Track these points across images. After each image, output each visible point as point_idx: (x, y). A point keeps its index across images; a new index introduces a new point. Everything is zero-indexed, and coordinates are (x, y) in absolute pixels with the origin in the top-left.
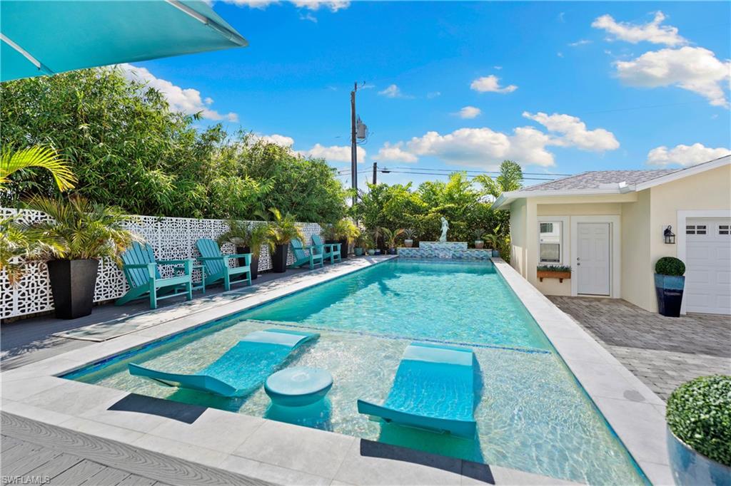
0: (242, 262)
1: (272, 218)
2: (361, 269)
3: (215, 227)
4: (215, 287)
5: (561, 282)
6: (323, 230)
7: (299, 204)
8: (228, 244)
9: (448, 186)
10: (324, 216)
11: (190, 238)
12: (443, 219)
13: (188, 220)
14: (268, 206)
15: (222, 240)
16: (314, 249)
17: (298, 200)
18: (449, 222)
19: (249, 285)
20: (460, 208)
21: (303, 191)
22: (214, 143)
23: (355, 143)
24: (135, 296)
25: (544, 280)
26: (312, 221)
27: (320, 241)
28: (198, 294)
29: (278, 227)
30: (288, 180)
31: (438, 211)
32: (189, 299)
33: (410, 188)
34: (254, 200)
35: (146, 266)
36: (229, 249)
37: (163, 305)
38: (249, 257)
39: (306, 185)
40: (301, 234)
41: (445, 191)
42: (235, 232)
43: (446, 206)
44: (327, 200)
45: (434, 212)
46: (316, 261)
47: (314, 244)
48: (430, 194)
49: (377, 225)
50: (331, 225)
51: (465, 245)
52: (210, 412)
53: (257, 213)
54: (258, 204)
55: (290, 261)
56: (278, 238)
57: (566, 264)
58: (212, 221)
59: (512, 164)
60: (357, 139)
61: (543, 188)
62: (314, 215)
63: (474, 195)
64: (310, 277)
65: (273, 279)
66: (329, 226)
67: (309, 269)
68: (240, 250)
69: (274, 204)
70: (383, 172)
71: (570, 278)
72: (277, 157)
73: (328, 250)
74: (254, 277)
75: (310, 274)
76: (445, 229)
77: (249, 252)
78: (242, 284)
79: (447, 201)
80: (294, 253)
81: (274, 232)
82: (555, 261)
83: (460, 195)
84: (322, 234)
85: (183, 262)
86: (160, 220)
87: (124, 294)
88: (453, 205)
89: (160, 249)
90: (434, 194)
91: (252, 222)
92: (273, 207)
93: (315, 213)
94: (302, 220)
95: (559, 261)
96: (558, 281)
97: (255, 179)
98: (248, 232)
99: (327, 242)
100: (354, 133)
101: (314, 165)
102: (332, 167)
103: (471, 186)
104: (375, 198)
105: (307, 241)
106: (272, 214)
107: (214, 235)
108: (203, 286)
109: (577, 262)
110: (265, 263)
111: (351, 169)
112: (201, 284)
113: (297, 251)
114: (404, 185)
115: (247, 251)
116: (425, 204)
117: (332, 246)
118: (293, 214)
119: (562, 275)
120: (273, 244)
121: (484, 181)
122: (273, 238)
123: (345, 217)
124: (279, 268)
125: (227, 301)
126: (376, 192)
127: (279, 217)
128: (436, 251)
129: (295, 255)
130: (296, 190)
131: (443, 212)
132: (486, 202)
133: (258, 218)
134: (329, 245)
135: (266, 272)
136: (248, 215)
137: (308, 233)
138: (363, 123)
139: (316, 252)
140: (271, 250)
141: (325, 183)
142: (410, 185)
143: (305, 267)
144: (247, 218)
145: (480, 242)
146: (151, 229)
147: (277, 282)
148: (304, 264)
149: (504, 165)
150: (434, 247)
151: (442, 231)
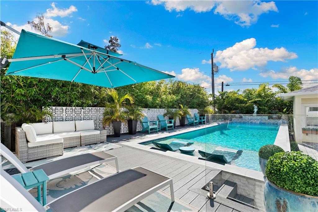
0: (171, 122)
1: (180, 107)
2: (213, 126)
3: (163, 111)
4: (163, 129)
6: (199, 111)
7: (189, 102)
8: (166, 116)
9: (258, 90)
10: (199, 106)
11: (156, 115)
12: (254, 106)
13: (156, 109)
14: (179, 104)
15: (165, 115)
16: (195, 119)
17: (189, 101)
18: (258, 107)
19: (173, 130)
20: (264, 101)
21: (191, 97)
22: (162, 84)
23: (213, 75)
24: (144, 130)
25: (308, 135)
26: (194, 108)
27: (198, 115)
28: (159, 131)
29: (182, 111)
30: (185, 94)
31: (252, 102)
32: (157, 132)
33: (238, 92)
34: (174, 102)
35: (147, 122)
36: (167, 118)
37: (152, 133)
38: (173, 121)
39: (192, 95)
40: (190, 113)
41: (257, 93)
42: (168, 113)
43: (256, 100)
44: (200, 100)
45: (250, 103)
46: (196, 123)
47: (195, 116)
48: (249, 94)
49: (223, 109)
50: (202, 109)
51: (267, 117)
52: (168, 151)
53: (175, 106)
54: (175, 103)
55: (186, 123)
56: (182, 114)
58: (162, 109)
59: (295, 78)
60: (214, 73)
61: (304, 91)
62: (195, 106)
63: (273, 94)
64: (193, 128)
65: (180, 128)
66: (201, 110)
67: (193, 126)
68: (170, 118)
69: (180, 103)
70: (226, 85)
72: (181, 86)
73: (201, 119)
74: (174, 128)
75: (193, 127)
76: (256, 110)
77: (173, 119)
78: (171, 129)
79: (257, 97)
80: (188, 120)
81: (181, 112)
83: (265, 94)
84: (198, 113)
85: (155, 122)
86: (149, 110)
87: (141, 130)
88: (260, 99)
89: (149, 118)
90: (251, 94)
91: (173, 109)
92: (180, 104)
93: (196, 105)
94: (191, 108)
97: (174, 95)
98: (172, 112)
99: (200, 116)
100: (213, 70)
101: (195, 87)
102: (202, 87)
103: (271, 90)
104: (222, 97)
105: (192, 116)
106: (180, 106)
107: (162, 114)
108: (160, 129)
110: (178, 123)
111: (211, 85)
112: (160, 128)
113: (189, 119)
114: (236, 91)
115: (172, 119)
116: (246, 99)
117: (202, 117)
118: (187, 106)
120: (180, 117)
121: (279, 87)
122: (180, 114)
123: (209, 105)
124: (183, 125)
125: (167, 133)
126: (222, 95)
127: (182, 107)
128: (251, 120)
129: (188, 121)
130: (188, 97)
131: (255, 102)
132: (279, 97)
133: (176, 108)
134: (201, 117)
135: (178, 126)
136: (172, 107)
137: (193, 113)
138: (217, 65)
139: (196, 119)
140: (180, 119)
141: (200, 93)
142: (238, 91)
143: (191, 125)
144: (172, 108)
145: (275, 116)
146: (147, 112)
147: (182, 129)
148: (191, 124)
149: (290, 78)
150: (250, 118)
151: (254, 111)
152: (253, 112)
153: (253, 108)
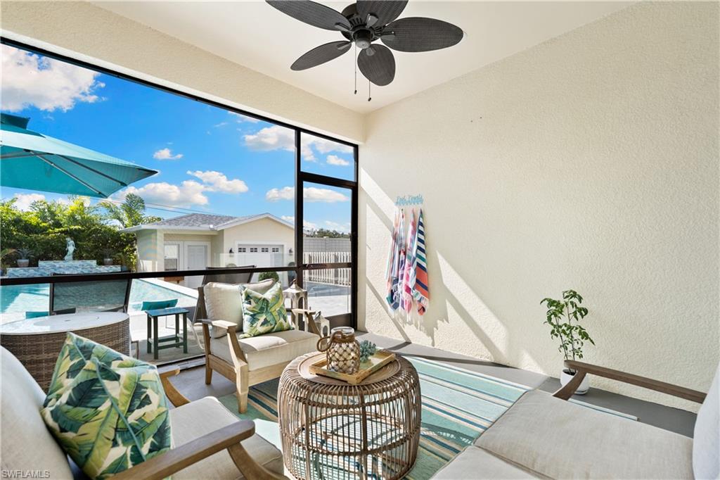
9: (70, 208)
12: (68, 239)
18: (75, 242)
20: (87, 230)
31: (62, 232)
41: (67, 213)
43: (71, 228)
45: (57, 233)
51: (94, 263)
59: (136, 197)
61: (168, 224)
71: (183, 279)
76: (71, 249)
79: (71, 223)
83: (82, 217)
88: (78, 227)
95: (177, 269)
103: (96, 210)
116: (43, 224)
121: (109, 207)
128: (61, 270)
145: (109, 260)
149: (128, 196)
150: (58, 266)
151: (68, 251)
152: (65, 253)
153: (65, 245)
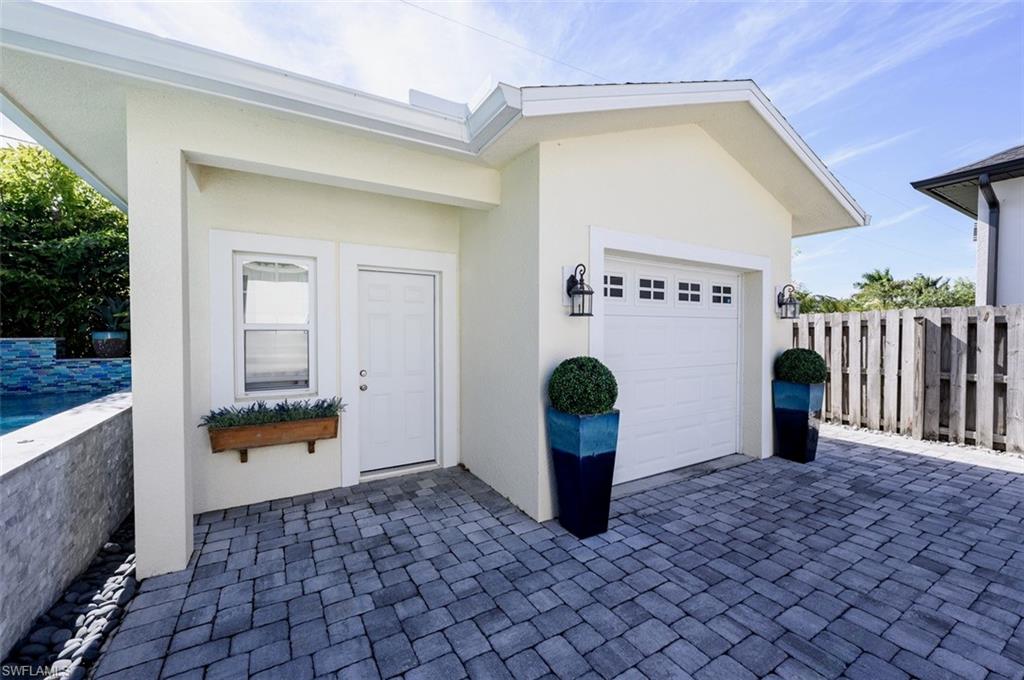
5: (311, 450)
25: (252, 454)
57: (326, 394)
71: (335, 435)
82: (295, 384)
95: (307, 382)
96: (304, 447)
109: (359, 381)
119: (312, 428)
